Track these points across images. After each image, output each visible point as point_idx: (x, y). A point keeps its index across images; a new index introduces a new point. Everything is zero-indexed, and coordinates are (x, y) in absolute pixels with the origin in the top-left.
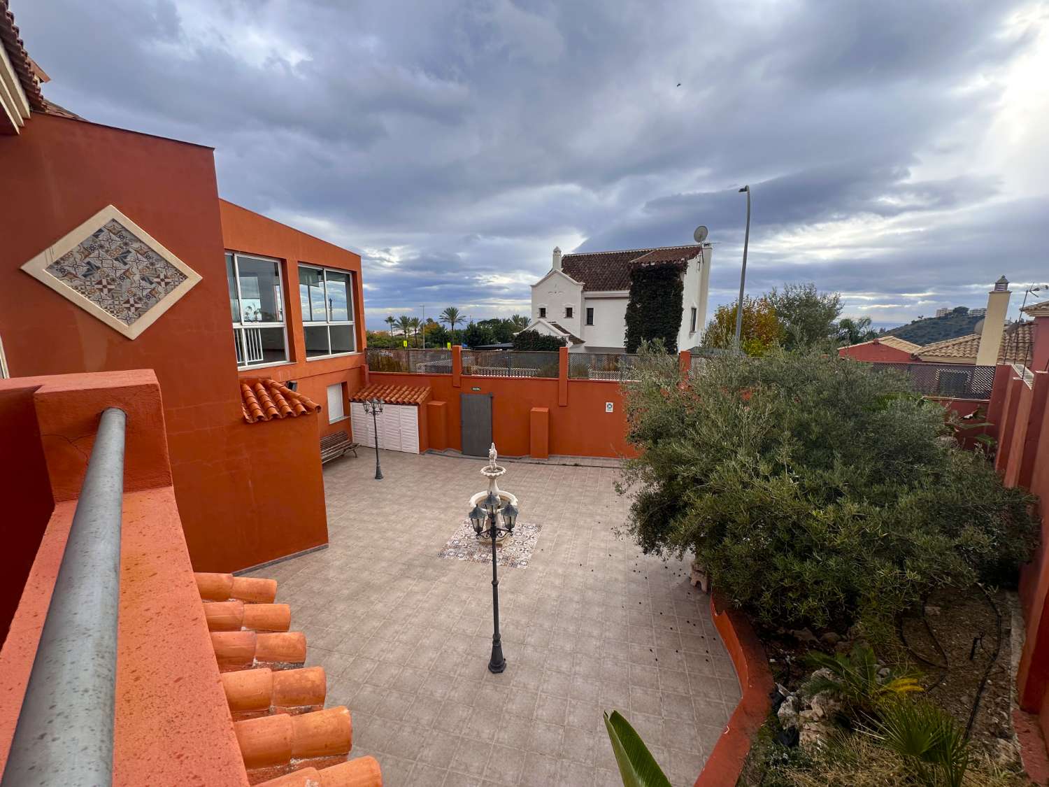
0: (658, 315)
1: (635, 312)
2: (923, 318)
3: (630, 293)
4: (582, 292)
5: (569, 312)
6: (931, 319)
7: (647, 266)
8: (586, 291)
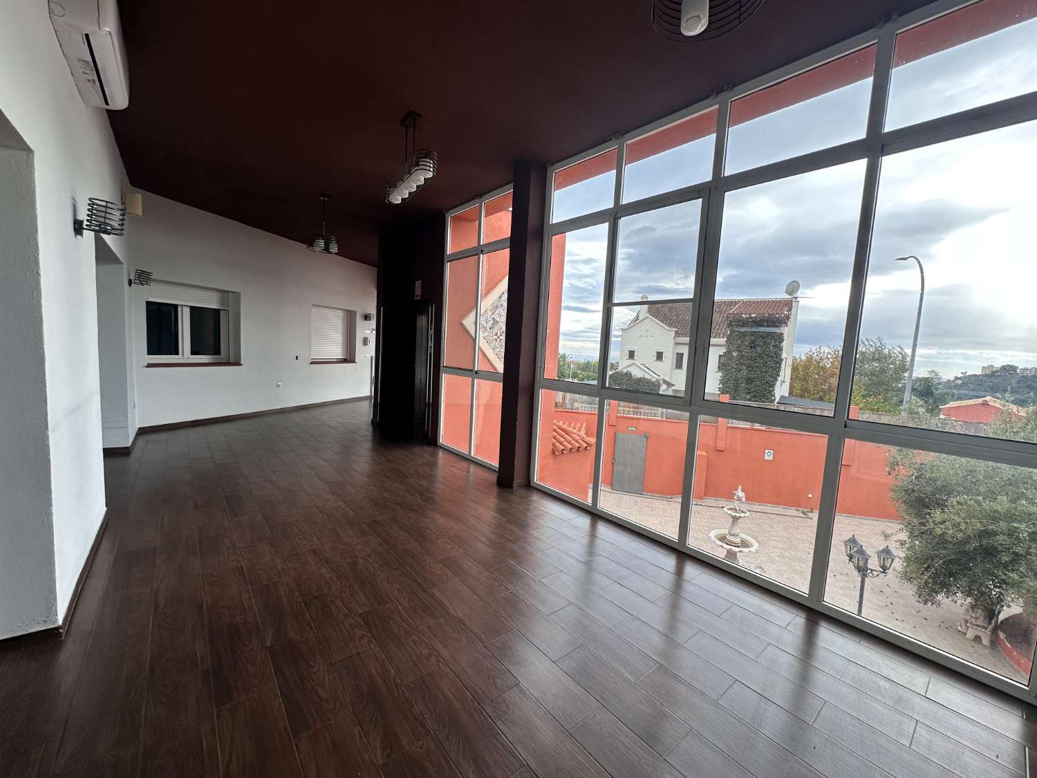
0: (756, 364)
1: (730, 359)
2: (967, 374)
3: (727, 342)
4: (674, 338)
5: (660, 356)
6: (975, 375)
7: (747, 318)
8: (678, 337)
